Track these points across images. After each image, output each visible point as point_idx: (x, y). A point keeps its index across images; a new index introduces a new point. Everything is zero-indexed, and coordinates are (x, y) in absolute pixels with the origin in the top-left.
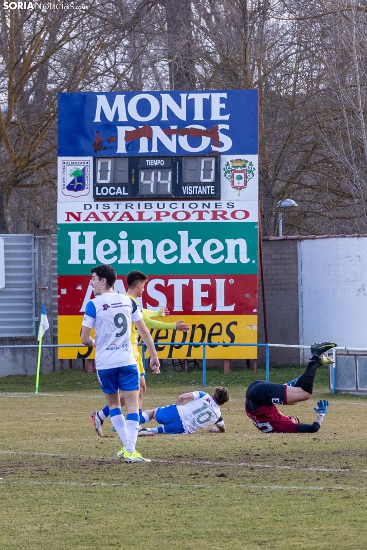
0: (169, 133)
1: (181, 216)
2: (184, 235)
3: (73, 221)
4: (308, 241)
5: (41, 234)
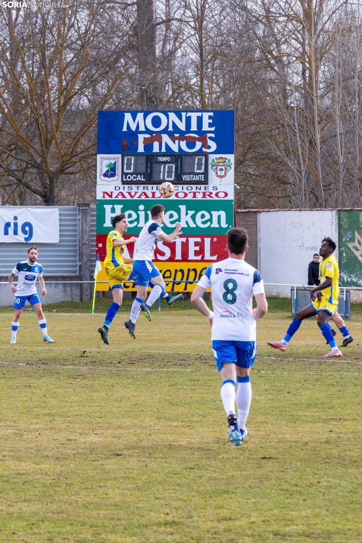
0: (173, 139)
1: (181, 195)
2: (183, 208)
3: (107, 198)
4: (265, 213)
5: (83, 206)
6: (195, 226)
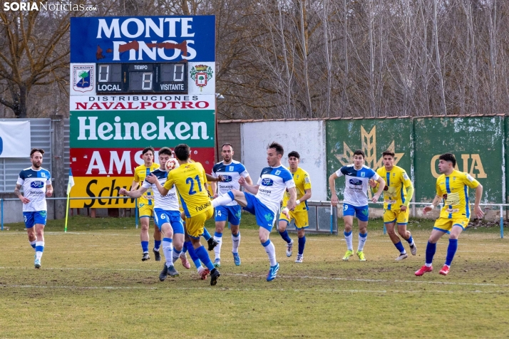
0: (151, 47)
1: (159, 105)
2: (161, 119)
3: (81, 109)
4: (248, 124)
5: (56, 119)
6: (174, 138)
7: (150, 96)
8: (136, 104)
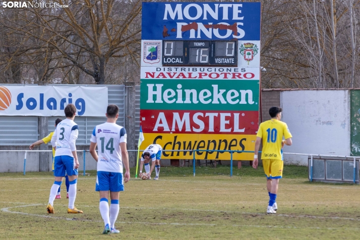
0: (208, 27)
1: (214, 76)
2: (215, 87)
3: (150, 78)
4: (286, 92)
5: (129, 85)
6: (226, 103)
7: (206, 68)
8: (195, 74)
